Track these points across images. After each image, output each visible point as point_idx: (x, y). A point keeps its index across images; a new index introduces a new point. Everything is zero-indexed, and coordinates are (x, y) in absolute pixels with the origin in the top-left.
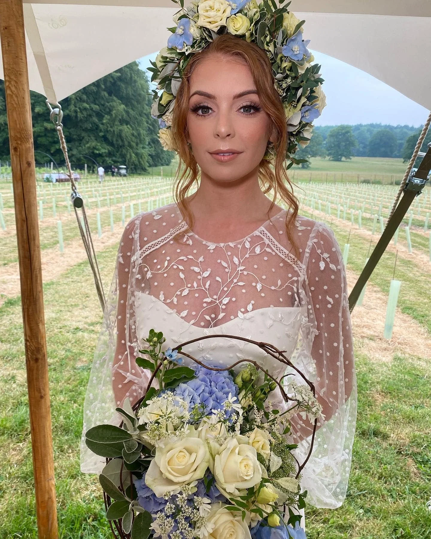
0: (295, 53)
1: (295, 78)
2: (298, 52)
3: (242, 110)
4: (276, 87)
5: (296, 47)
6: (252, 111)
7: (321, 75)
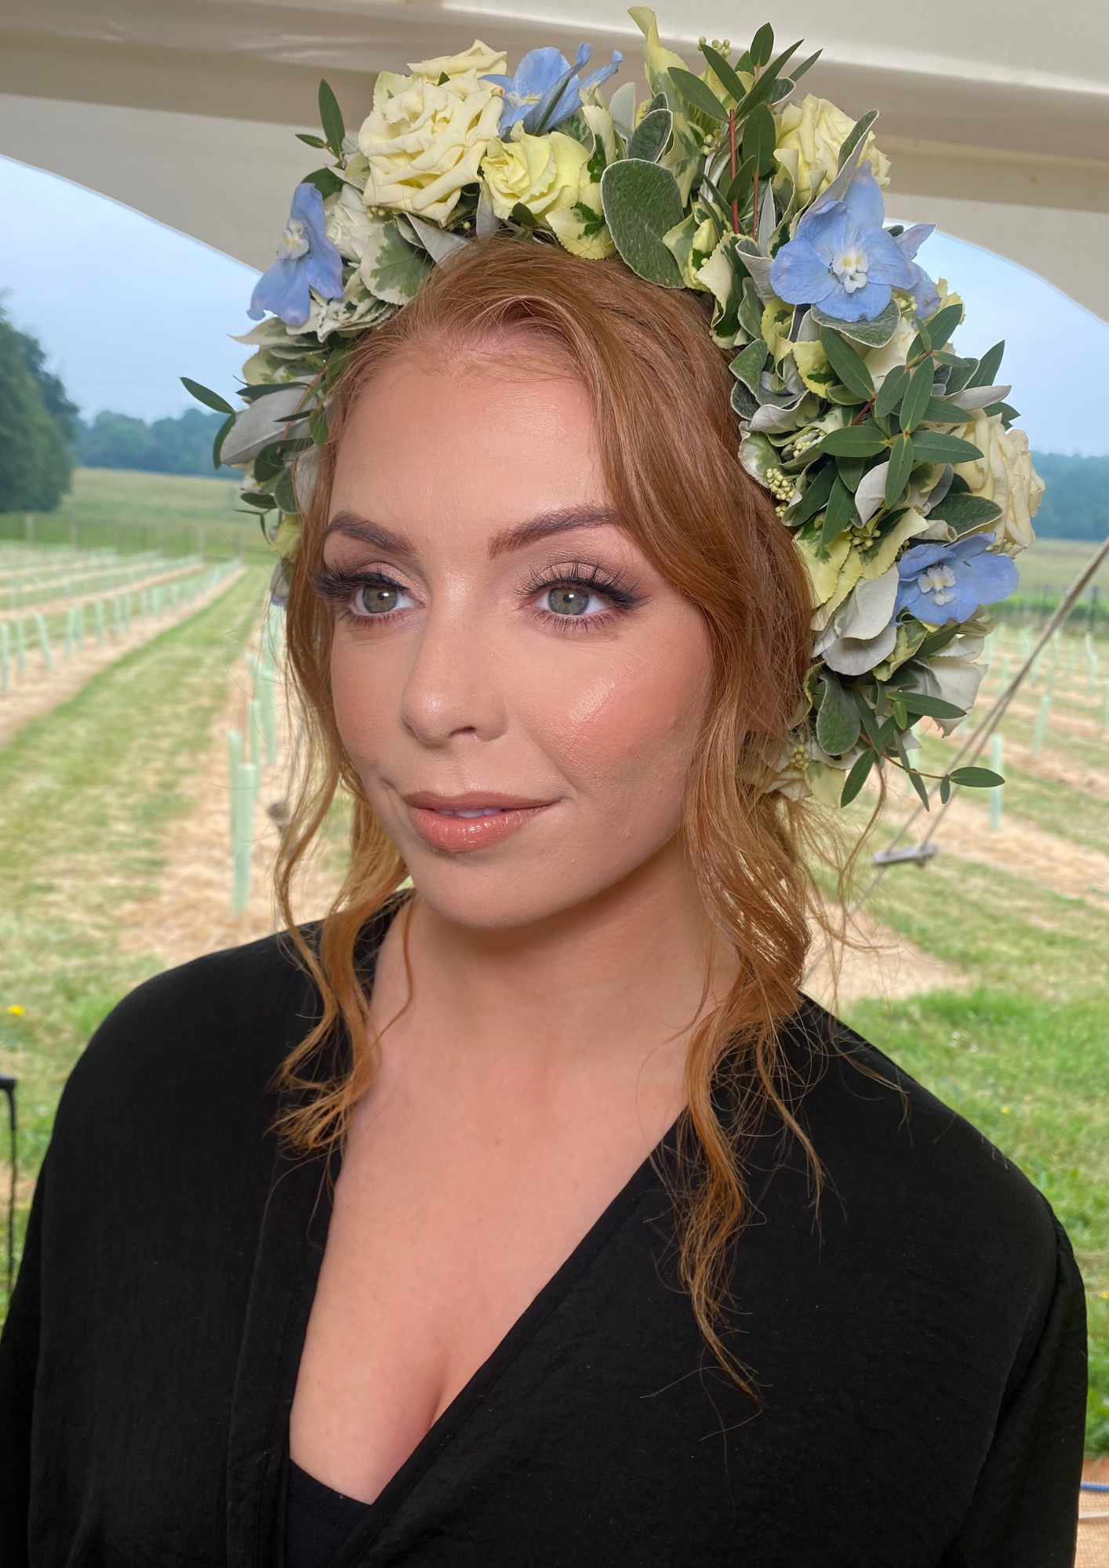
0: (851, 286)
1: (860, 409)
2: (861, 282)
3: (544, 603)
4: (752, 466)
5: (853, 255)
6: (595, 607)
7: (1006, 390)
